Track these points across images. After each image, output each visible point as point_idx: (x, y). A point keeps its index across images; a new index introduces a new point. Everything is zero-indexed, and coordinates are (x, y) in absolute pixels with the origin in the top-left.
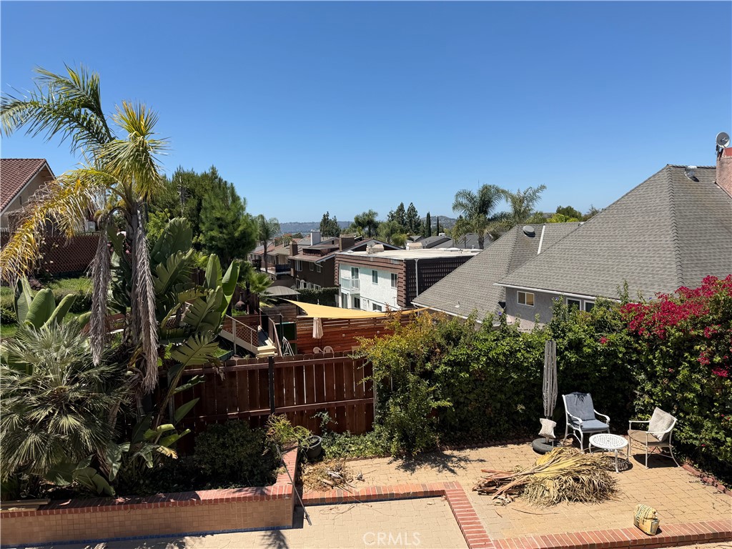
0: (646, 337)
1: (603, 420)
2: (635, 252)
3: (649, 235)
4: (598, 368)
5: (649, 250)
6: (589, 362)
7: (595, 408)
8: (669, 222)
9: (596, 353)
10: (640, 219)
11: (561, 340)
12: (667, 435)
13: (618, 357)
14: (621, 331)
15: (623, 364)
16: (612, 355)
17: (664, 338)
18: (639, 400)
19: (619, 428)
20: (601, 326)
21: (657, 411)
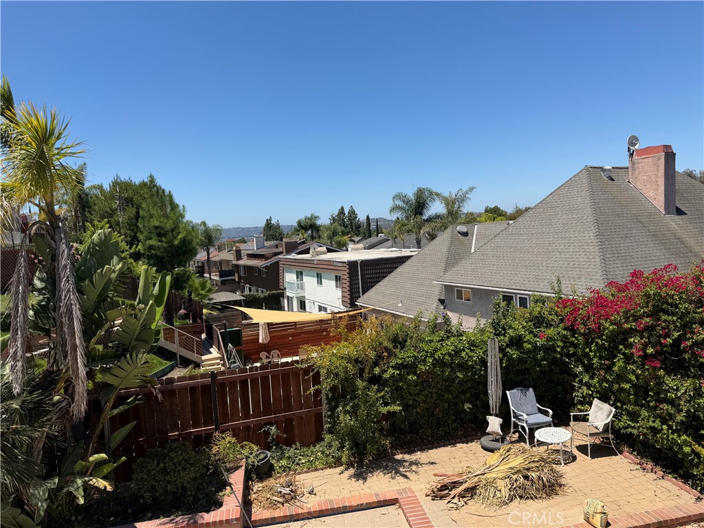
0: (582, 331)
1: (546, 413)
2: (562, 247)
3: (574, 232)
4: (538, 363)
5: (574, 246)
6: (529, 357)
7: (538, 402)
8: (591, 219)
9: (536, 349)
10: (565, 216)
11: (502, 338)
12: (606, 426)
13: (557, 351)
14: (558, 326)
15: (562, 357)
16: (551, 349)
17: (599, 331)
18: (578, 392)
19: (561, 420)
20: (539, 321)
21: (596, 402)
